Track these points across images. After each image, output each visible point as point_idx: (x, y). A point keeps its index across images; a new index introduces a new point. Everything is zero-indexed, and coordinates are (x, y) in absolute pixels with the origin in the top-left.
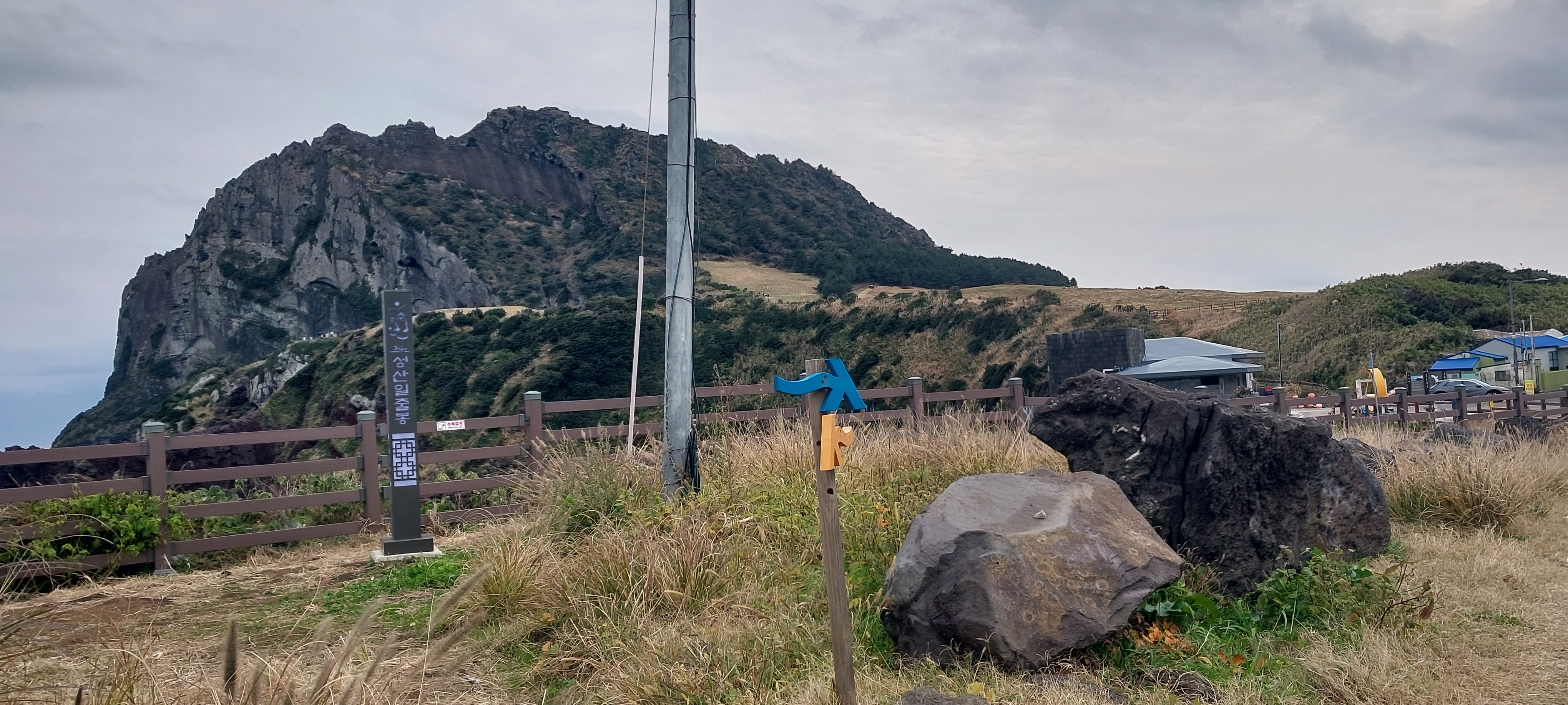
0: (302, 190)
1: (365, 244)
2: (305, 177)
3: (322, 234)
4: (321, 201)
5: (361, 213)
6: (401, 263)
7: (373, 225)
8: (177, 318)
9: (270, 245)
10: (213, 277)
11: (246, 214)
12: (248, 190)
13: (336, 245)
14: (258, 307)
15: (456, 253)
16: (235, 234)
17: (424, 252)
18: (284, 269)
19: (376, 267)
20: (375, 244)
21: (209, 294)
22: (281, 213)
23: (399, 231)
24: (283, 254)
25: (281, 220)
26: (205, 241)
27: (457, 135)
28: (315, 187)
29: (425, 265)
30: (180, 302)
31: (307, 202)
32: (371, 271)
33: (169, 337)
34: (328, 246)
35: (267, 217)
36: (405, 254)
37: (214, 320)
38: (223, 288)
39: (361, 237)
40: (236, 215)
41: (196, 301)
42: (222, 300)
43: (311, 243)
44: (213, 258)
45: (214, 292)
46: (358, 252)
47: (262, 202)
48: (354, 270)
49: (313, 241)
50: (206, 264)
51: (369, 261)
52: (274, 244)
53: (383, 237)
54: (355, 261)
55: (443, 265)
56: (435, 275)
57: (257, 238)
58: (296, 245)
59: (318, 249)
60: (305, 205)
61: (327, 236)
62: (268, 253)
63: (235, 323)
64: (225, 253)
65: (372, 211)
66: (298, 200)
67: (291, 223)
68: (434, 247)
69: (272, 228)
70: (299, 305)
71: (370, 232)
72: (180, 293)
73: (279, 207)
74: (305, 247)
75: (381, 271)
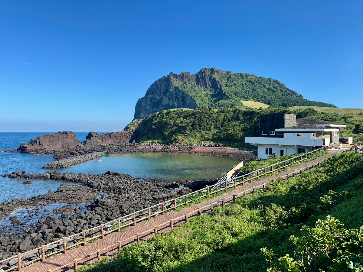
0: (165, 86)
1: (175, 96)
2: (165, 83)
3: (167, 95)
4: (168, 88)
6: (181, 100)
8: (142, 110)
9: (159, 96)
10: (149, 102)
12: (155, 86)
13: (170, 97)
14: (156, 108)
15: (192, 98)
16: (153, 94)
17: (186, 98)
18: (161, 101)
19: (177, 101)
21: (148, 106)
23: (181, 94)
24: (161, 98)
25: (161, 91)
26: (148, 96)
27: (194, 74)
28: (167, 85)
29: (186, 101)
30: (143, 107)
32: (176, 102)
33: (141, 113)
35: (158, 91)
37: (148, 110)
38: (150, 105)
40: (153, 90)
41: (146, 107)
42: (150, 107)
44: (149, 99)
46: (174, 98)
47: (158, 88)
48: (173, 101)
49: (166, 96)
50: (148, 100)
51: (175, 100)
53: (178, 95)
55: (189, 101)
56: (187, 103)
57: (156, 95)
58: (163, 97)
59: (167, 97)
61: (168, 95)
62: (158, 98)
64: (151, 98)
66: (164, 88)
67: (162, 92)
69: (159, 93)
70: (163, 108)
71: (176, 94)
72: (143, 105)
73: (160, 89)
74: (164, 97)
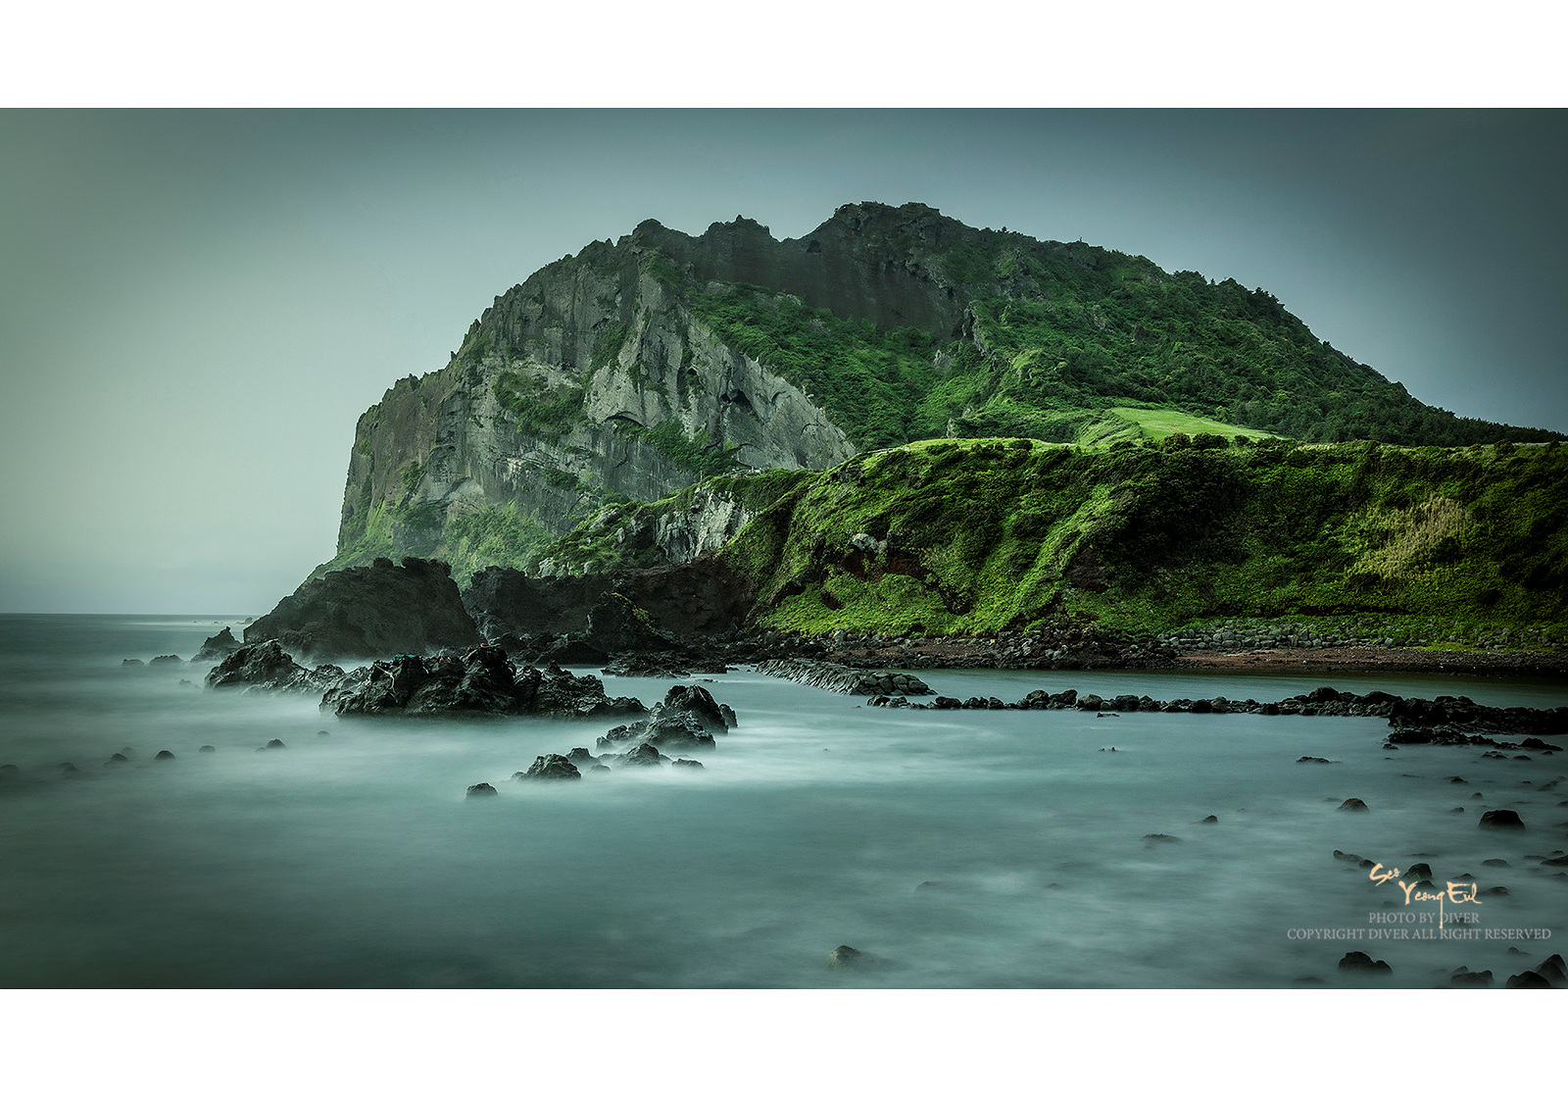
0: (602, 301)
1: (681, 371)
2: (607, 285)
3: (626, 357)
4: (627, 317)
5: (678, 333)
6: (725, 397)
7: (694, 349)
8: (440, 455)
9: (559, 368)
10: (488, 405)
11: (532, 329)
12: (535, 300)
13: (643, 372)
14: (542, 446)
15: (799, 387)
16: (515, 353)
17: (758, 384)
18: (578, 400)
19: (692, 401)
20: (692, 372)
21: (482, 426)
22: (576, 329)
23: (727, 357)
24: (576, 380)
25: (575, 338)
26: (475, 362)
27: (797, 237)
28: (619, 299)
29: (756, 402)
31: (608, 317)
32: (686, 406)
33: (429, 477)
34: (634, 372)
35: (557, 334)
36: (731, 385)
37: (485, 457)
38: (499, 421)
39: (675, 362)
40: (517, 331)
41: (464, 434)
42: (496, 434)
43: (613, 367)
44: (489, 382)
45: (488, 425)
46: (671, 382)
47: (552, 315)
48: (665, 403)
49: (615, 365)
50: (480, 389)
51: (683, 393)
52: (564, 368)
53: (705, 364)
54: (667, 392)
55: (780, 403)
56: (769, 414)
57: (543, 360)
58: (593, 370)
59: (621, 376)
60: (605, 320)
61: (633, 359)
62: (557, 378)
63: (512, 465)
64: (502, 377)
65: (692, 330)
66: (598, 313)
67: (587, 342)
68: (770, 378)
69: (563, 347)
70: (594, 444)
71: (688, 357)
73: (573, 322)
74: (603, 372)
75: (700, 406)
